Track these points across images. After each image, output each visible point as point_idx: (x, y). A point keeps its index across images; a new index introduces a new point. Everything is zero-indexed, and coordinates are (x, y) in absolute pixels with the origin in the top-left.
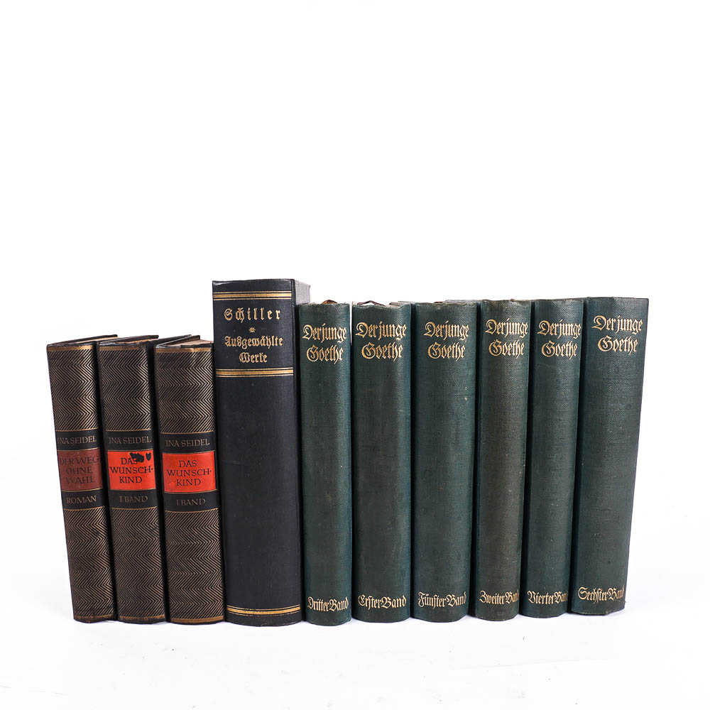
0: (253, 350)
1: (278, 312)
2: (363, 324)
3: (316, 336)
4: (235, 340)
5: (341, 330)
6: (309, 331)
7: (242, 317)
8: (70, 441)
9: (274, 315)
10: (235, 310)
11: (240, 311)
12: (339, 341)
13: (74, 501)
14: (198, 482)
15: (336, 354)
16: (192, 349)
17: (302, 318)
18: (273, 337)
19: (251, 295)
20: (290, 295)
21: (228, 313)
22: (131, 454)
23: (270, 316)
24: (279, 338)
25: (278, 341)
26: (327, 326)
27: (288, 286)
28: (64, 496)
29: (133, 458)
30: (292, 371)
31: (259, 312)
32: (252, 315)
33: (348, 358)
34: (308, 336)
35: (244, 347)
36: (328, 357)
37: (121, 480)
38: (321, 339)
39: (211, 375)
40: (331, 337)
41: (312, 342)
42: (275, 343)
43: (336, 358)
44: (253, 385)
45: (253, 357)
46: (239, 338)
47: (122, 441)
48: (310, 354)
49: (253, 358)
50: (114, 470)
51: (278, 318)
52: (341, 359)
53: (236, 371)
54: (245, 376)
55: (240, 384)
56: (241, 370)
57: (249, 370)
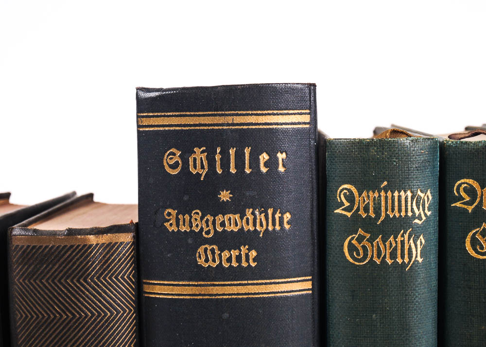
0: (226, 240)
1: (281, 156)
2: (471, 181)
3: (366, 209)
4: (187, 217)
5: (422, 195)
6: (350, 198)
7: (203, 167)
9: (272, 163)
10: (187, 152)
11: (199, 154)
12: (417, 221)
15: (410, 249)
16: (92, 237)
17: (334, 169)
18: (270, 211)
19: (221, 120)
20: (307, 118)
21: (172, 159)
23: (266, 165)
24: (282, 213)
25: (281, 219)
26: (391, 188)
27: (302, 99)
30: (308, 285)
31: (240, 157)
32: (225, 164)
33: (433, 258)
34: (348, 209)
35: (208, 233)
36: (393, 255)
38: (378, 215)
39: (131, 294)
40: (400, 211)
41: (356, 223)
42: (274, 224)
43: (410, 257)
44: (226, 315)
45: (226, 254)
46: (197, 214)
48: (351, 248)
49: (228, 257)
51: (281, 169)
52: (420, 260)
53: (189, 285)
54: (209, 297)
55: (197, 314)
56: (199, 283)
57: (217, 283)
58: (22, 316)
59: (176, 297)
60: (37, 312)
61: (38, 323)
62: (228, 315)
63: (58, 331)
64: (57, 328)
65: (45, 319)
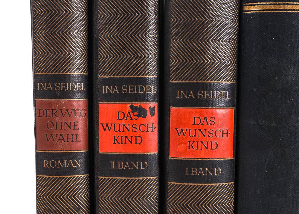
8: (53, 87)
13: (53, 164)
14: (214, 146)
22: (132, 107)
28: (40, 158)
29: (133, 112)
37: (115, 141)
47: (120, 89)
50: (107, 127)
53: (273, 4)
54: (284, 11)
55: (277, 21)
56: (279, 3)
57: (290, 3)
58: (174, 20)
59: (265, 12)
60: (184, 17)
61: (185, 23)
62: (295, 22)
63: (197, 27)
64: (196, 26)
65: (189, 21)
